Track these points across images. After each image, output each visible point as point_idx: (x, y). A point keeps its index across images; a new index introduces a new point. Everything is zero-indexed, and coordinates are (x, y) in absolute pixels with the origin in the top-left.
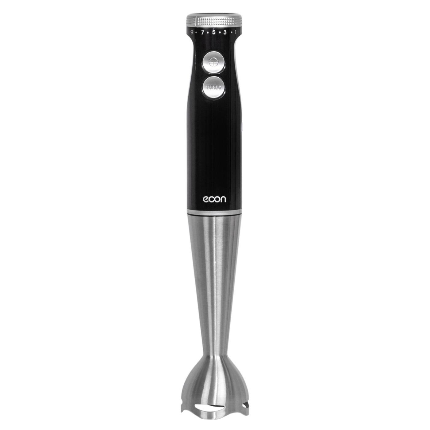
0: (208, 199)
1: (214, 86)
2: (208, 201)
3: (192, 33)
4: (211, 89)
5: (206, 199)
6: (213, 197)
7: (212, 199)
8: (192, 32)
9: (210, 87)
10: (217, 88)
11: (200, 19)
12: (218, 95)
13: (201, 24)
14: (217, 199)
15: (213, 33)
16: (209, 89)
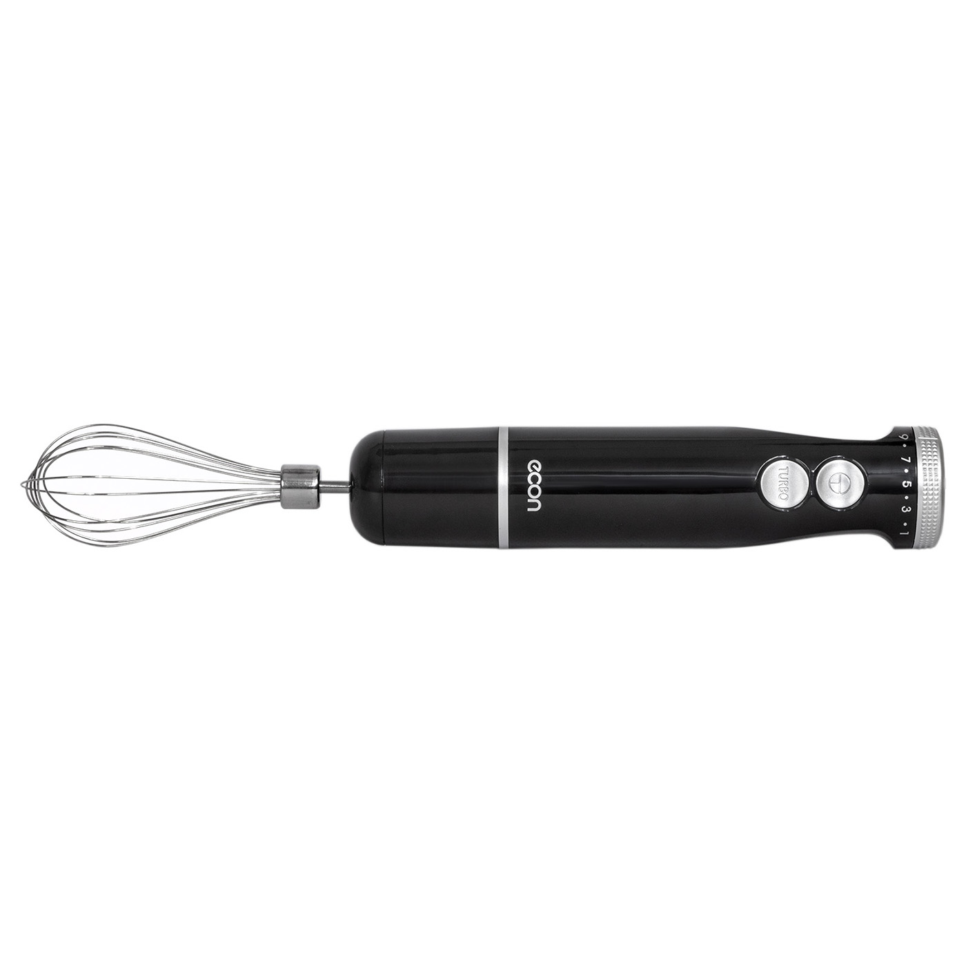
0: (534, 470)
2: (530, 470)
3: (902, 437)
5: (534, 466)
6: (539, 482)
7: (535, 479)
8: (905, 437)
15: (904, 482)
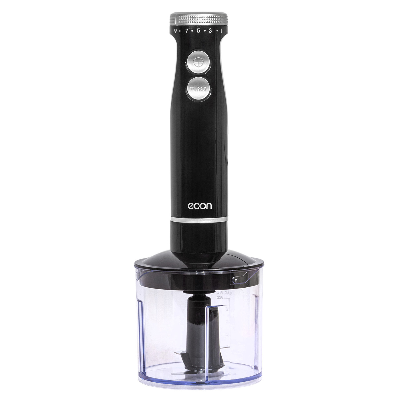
0: (193, 206)
1: (198, 87)
2: (193, 208)
3: (176, 32)
4: (195, 90)
5: (191, 206)
6: (199, 204)
7: (197, 206)
8: (175, 30)
9: (195, 88)
10: (202, 89)
11: (185, 17)
12: (203, 97)
13: (186, 22)
14: (203, 206)
15: (198, 32)
16: (194, 90)
